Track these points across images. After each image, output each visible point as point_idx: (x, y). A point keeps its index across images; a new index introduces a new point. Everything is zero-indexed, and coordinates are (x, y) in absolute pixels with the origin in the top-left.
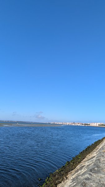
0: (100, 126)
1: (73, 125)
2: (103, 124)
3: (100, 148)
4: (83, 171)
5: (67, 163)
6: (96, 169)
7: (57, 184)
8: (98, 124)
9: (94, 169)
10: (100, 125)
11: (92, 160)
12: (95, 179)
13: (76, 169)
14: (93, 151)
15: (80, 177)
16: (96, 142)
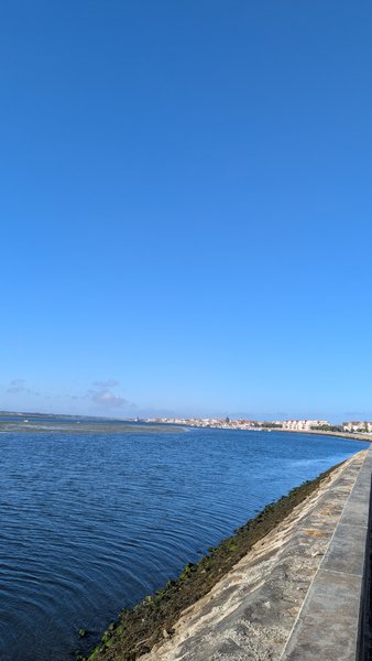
0: (315, 431)
1: (225, 426)
2: (326, 423)
3: (301, 516)
4: (228, 608)
5: (187, 569)
6: (267, 604)
7: (135, 654)
8: (309, 423)
9: (259, 605)
10: (317, 428)
11: (265, 563)
12: (255, 647)
13: (206, 600)
14: (279, 525)
15: (208, 637)
16: (295, 489)
